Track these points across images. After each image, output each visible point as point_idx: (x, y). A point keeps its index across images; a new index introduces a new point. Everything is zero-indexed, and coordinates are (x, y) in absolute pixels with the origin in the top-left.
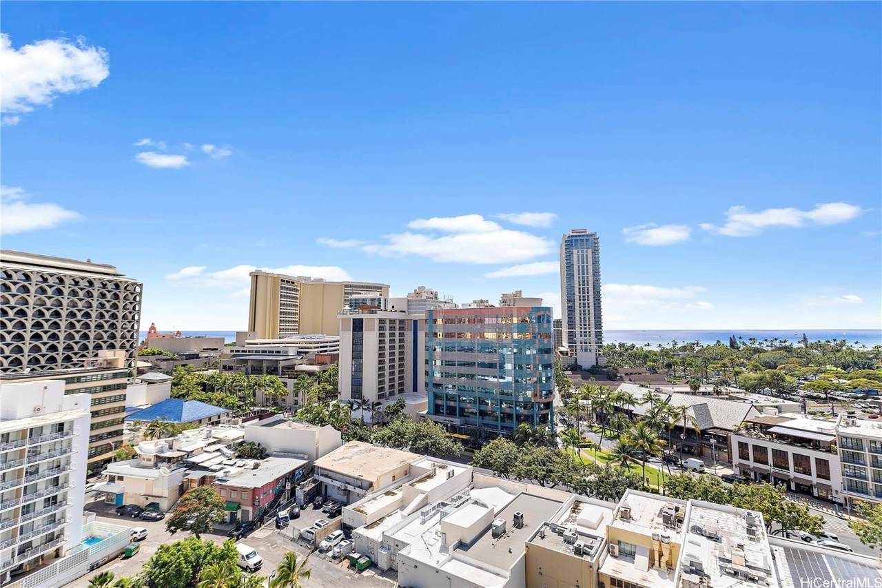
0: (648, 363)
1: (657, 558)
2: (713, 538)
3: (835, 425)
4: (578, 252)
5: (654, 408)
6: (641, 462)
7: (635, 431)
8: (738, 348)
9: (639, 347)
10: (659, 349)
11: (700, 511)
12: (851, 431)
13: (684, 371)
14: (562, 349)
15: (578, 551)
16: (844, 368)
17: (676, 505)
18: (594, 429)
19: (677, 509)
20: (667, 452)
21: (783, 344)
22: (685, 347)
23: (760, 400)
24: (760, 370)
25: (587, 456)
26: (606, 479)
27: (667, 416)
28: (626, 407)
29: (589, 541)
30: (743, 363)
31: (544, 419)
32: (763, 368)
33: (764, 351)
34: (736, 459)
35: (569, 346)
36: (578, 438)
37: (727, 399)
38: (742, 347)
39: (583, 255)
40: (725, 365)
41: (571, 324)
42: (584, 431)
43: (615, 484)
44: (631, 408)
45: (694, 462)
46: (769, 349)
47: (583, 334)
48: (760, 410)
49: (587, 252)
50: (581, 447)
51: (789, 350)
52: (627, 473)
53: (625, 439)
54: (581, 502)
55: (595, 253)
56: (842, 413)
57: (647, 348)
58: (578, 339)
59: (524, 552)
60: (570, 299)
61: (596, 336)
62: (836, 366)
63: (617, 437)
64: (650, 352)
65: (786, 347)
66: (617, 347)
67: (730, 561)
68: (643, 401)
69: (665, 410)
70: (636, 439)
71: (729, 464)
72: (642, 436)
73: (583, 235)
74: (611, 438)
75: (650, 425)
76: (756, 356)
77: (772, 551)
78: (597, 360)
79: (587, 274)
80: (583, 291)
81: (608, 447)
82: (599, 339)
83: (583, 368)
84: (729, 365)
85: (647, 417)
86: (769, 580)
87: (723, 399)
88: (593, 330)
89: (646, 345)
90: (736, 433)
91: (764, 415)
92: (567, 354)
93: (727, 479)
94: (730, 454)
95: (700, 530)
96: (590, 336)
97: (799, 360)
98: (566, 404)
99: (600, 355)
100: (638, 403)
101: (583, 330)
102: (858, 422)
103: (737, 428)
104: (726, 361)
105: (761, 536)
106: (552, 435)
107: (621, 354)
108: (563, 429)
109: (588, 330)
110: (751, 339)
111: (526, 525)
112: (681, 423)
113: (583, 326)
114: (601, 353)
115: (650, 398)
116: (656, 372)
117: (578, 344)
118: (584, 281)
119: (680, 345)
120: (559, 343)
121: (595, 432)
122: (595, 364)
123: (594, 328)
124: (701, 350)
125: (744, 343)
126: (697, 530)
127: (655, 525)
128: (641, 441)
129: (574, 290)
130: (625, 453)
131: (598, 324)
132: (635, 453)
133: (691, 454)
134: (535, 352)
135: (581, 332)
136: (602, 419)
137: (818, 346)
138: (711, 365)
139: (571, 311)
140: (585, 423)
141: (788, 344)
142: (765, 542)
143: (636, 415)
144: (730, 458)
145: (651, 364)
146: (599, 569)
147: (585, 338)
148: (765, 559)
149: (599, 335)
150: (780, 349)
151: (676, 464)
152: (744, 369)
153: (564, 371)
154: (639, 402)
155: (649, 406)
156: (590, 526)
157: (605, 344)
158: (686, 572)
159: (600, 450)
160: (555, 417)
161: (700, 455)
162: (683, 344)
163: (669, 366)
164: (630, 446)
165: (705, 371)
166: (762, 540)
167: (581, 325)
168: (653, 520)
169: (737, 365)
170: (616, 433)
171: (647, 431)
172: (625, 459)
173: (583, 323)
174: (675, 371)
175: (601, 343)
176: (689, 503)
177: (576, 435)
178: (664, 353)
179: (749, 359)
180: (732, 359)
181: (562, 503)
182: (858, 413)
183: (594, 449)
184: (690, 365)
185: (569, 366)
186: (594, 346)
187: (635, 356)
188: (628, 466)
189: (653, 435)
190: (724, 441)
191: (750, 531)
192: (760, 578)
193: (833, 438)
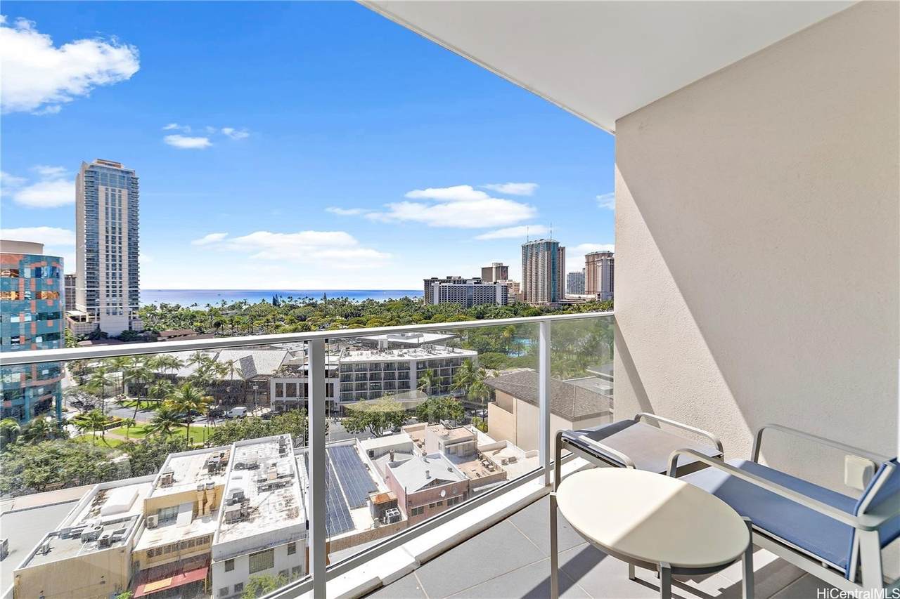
0: (195, 324)
1: (201, 507)
2: (254, 467)
3: (338, 357)
4: (107, 189)
5: (203, 367)
6: (186, 425)
7: (179, 394)
8: (279, 306)
9: (185, 307)
10: (207, 309)
11: (243, 450)
12: (347, 359)
13: (232, 329)
14: (74, 313)
15: (105, 543)
16: (346, 318)
17: (221, 452)
18: (125, 404)
19: (222, 455)
20: (213, 407)
21: (311, 301)
22: (233, 306)
23: (293, 347)
24: (294, 322)
25: (114, 436)
26: (144, 452)
27: (214, 373)
28: (169, 372)
29: (120, 527)
30: (282, 318)
31: (43, 407)
32: (296, 321)
33: (299, 307)
34: (273, 398)
35: (88, 309)
36: (102, 419)
37: (268, 349)
38: (282, 304)
39: (113, 196)
40: (268, 321)
41: (92, 280)
42: (111, 409)
43: (154, 455)
44: (175, 371)
45: (239, 409)
46: (302, 305)
47: (111, 293)
48: (293, 354)
49: (120, 191)
50: (106, 428)
51: (314, 305)
52: (169, 439)
53: (168, 405)
54: (107, 490)
55: (133, 196)
56: (343, 349)
57: (195, 309)
58: (103, 300)
59: (13, 585)
60: (92, 249)
61: (130, 297)
62: (342, 317)
63: (158, 405)
64: (197, 312)
65: (313, 304)
66: (158, 308)
67: (265, 480)
68: (189, 363)
69: (212, 368)
70: (181, 401)
71: (267, 404)
72: (188, 397)
73: (115, 170)
74: (148, 409)
75: (196, 385)
76: (292, 312)
77: (296, 459)
78: (130, 324)
79: (120, 219)
80: (113, 240)
81: (145, 420)
82: (134, 299)
83: (109, 336)
84: (272, 321)
85: (194, 377)
86: (293, 481)
87: (265, 350)
88: (126, 289)
89: (193, 306)
90: (275, 376)
91: (295, 358)
92: (84, 319)
93: (265, 417)
94: (269, 395)
95: (241, 464)
96: (121, 296)
97: (320, 313)
98: (82, 383)
99: (134, 318)
100: (183, 366)
101: (111, 289)
102: (351, 353)
103: (275, 372)
104: (270, 317)
105: (289, 451)
106: (59, 426)
107: (162, 316)
108: (77, 414)
109: (118, 289)
110: (289, 298)
111: (14, 551)
112: (228, 378)
113: (110, 284)
114: (137, 316)
115: (198, 358)
116: (204, 333)
117: (103, 307)
118: (114, 228)
119: (229, 304)
120: (71, 304)
121: (127, 407)
122: (127, 329)
123: (128, 286)
124: (248, 308)
125: (283, 302)
126: (240, 466)
127: (200, 477)
128: (187, 403)
129: (98, 237)
130: (168, 420)
131: (134, 281)
132: (179, 417)
133: (236, 403)
134: (29, 318)
135: (108, 291)
136: (137, 390)
137: (332, 302)
138: (257, 322)
139: (92, 264)
140: (113, 400)
141: (314, 301)
142: (291, 455)
143: (181, 379)
144: (269, 399)
145: (199, 324)
146: (132, 549)
147: (114, 299)
148: (291, 466)
149: (134, 295)
150: (309, 305)
151: (221, 417)
152: (283, 323)
153: (79, 341)
154: (184, 364)
155: (197, 365)
156: (119, 510)
157: (141, 305)
158: (229, 505)
159: (134, 424)
160: (63, 401)
161: (244, 403)
162: (232, 304)
163: (218, 325)
164: (173, 411)
165: (252, 327)
166: (289, 455)
167: (107, 282)
168: (197, 475)
169: (278, 320)
170: (155, 403)
171: (194, 392)
172: (167, 426)
173: (110, 280)
174: (223, 330)
175: (137, 304)
176: (233, 446)
177: (100, 416)
178: (213, 313)
179: (287, 315)
180: (274, 315)
181: (78, 500)
182: (352, 347)
183: (125, 427)
184: (238, 323)
185: (86, 335)
186: (127, 308)
187: (180, 318)
188: (170, 433)
189: (200, 394)
190: (264, 385)
191: (282, 451)
192: (287, 482)
193: (336, 367)
